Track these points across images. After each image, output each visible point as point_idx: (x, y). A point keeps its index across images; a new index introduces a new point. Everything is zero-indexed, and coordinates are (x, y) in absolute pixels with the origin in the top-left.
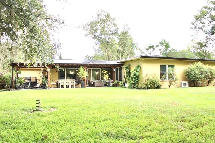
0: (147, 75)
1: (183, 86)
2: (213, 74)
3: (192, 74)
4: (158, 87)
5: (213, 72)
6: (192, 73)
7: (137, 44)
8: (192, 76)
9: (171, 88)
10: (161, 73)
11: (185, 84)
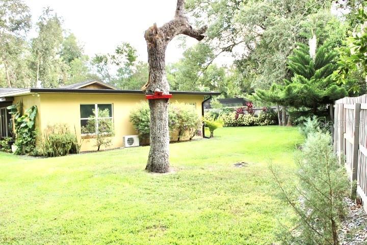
0: (49, 127)
1: (127, 145)
2: (183, 121)
3: (143, 122)
4: (74, 150)
5: (183, 115)
6: (143, 120)
7: (82, 48)
8: (144, 124)
9: (101, 151)
10: (81, 121)
11: (131, 141)
